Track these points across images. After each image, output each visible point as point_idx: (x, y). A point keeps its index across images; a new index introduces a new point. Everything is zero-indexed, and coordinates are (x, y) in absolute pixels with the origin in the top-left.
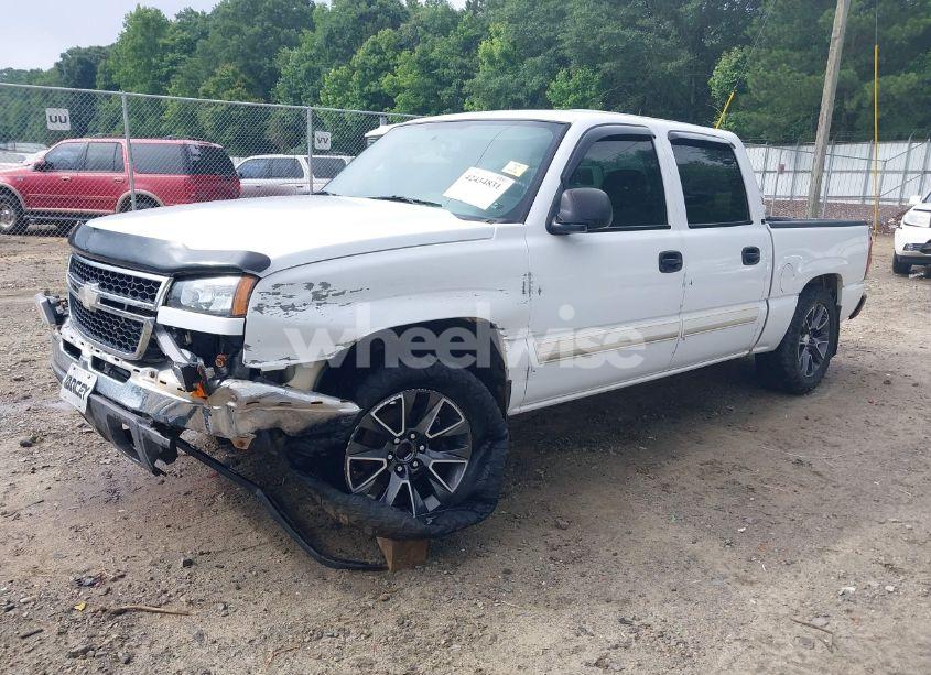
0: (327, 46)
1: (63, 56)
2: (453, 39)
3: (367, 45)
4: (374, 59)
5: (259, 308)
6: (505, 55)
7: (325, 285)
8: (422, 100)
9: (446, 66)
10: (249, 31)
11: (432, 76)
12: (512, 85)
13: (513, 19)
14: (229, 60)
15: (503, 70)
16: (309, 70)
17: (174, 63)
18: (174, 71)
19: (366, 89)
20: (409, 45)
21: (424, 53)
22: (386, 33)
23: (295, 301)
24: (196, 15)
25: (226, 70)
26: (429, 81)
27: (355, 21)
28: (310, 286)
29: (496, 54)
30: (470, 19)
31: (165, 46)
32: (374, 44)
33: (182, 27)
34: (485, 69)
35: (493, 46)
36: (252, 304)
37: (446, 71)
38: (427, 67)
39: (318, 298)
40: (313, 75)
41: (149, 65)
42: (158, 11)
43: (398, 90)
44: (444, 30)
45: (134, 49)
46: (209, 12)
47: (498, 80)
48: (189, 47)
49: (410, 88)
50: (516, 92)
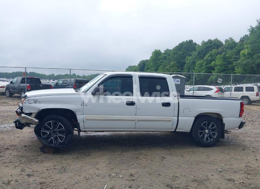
0: (198, 55)
1: (140, 62)
2: (234, 50)
3: (209, 54)
4: (210, 58)
5: (25, 103)
6: (249, 54)
7: (36, 100)
8: (223, 68)
9: (231, 58)
10: (179, 53)
11: (227, 61)
12: (250, 62)
13: (251, 43)
14: (174, 61)
15: (248, 58)
16: (193, 62)
17: (162, 62)
18: (161, 64)
19: (207, 66)
20: (221, 53)
21: (225, 55)
22: (214, 51)
23: (31, 102)
24: (169, 50)
25: (172, 63)
26: (226, 63)
27: (206, 48)
28: (34, 100)
29: (246, 54)
30: (240, 44)
31: (160, 58)
32: (211, 54)
33: (165, 53)
34: (242, 58)
35: (245, 51)
36: (24, 102)
37: (231, 60)
38: (225, 59)
39: (35, 102)
40: (194, 63)
41: (156, 63)
42: (159, 50)
43: (216, 65)
44: (232, 48)
45: (153, 60)
46: (172, 49)
47: (246, 61)
48: (165, 58)
49: (220, 65)
50: (251, 64)
